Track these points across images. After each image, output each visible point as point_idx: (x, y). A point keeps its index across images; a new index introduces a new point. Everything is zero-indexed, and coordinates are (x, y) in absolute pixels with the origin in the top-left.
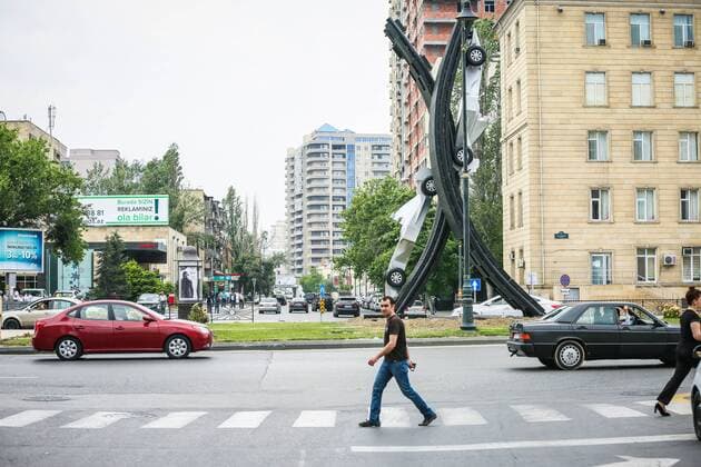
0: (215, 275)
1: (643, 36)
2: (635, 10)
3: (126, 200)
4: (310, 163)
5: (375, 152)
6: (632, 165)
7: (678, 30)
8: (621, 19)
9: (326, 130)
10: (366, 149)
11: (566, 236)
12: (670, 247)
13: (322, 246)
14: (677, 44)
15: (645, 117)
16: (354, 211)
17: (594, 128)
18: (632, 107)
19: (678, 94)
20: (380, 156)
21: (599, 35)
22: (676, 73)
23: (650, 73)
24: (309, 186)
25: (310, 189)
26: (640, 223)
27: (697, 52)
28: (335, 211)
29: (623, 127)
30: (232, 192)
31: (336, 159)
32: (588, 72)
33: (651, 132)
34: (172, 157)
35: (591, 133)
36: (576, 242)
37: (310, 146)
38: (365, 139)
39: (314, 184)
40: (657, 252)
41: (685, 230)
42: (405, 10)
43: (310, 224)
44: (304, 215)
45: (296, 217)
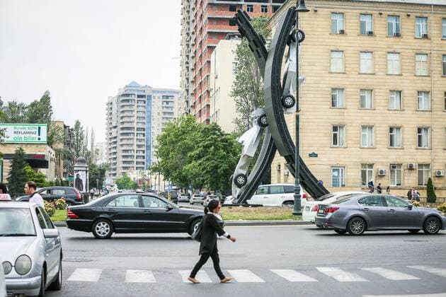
0: (70, 176)
1: (368, 29)
2: (363, 12)
3: (19, 127)
4: (123, 106)
5: (165, 100)
6: (359, 111)
7: (390, 25)
8: (354, 17)
9: (134, 85)
10: (159, 98)
11: (316, 156)
12: (382, 164)
13: (129, 159)
14: (390, 34)
15: (368, 80)
16: (165, 137)
17: (335, 87)
18: (360, 74)
19: (389, 66)
20: (167, 103)
21: (340, 27)
22: (388, 53)
23: (372, 52)
24: (122, 121)
25: (123, 123)
26: (363, 148)
27: (402, 40)
28: (138, 137)
29: (354, 86)
30: (78, 124)
31: (139, 104)
32: (332, 51)
33: (372, 91)
34: (46, 99)
35: (334, 89)
36: (322, 159)
37: (123, 95)
38: (158, 92)
39: (125, 120)
40: (374, 167)
41: (393, 153)
42: (194, 9)
43: (122, 145)
44: (118, 139)
45: (113, 141)
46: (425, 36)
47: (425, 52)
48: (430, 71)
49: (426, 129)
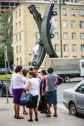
8: (43, 9)
46: (66, 15)
47: (65, 20)
48: (67, 26)
49: (66, 45)
